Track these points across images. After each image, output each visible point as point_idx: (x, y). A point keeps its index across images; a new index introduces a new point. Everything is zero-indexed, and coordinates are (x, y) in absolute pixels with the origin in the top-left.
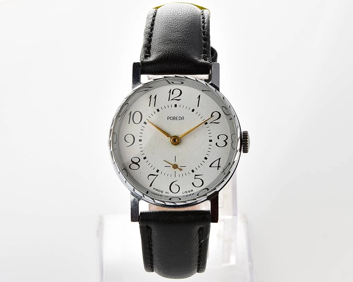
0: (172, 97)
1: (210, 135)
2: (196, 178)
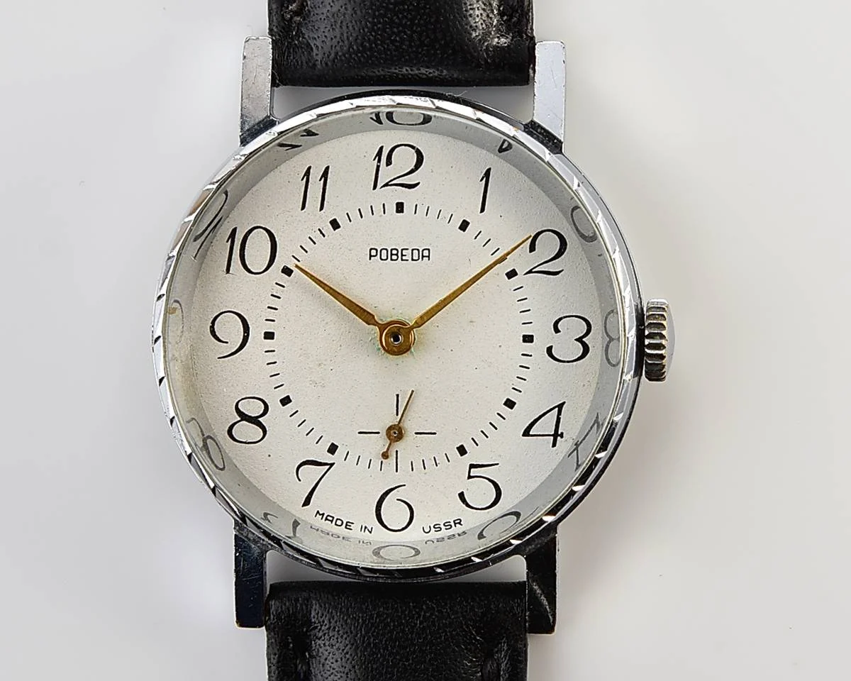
0: (386, 174)
1: (526, 317)
2: (472, 474)
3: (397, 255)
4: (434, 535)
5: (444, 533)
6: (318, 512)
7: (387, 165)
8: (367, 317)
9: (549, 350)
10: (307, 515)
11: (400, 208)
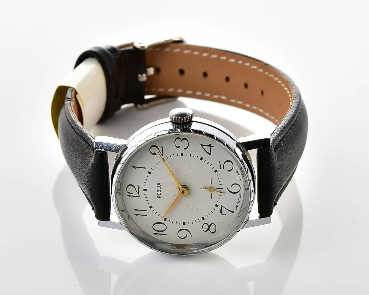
0: (135, 194)
1: (176, 155)
2: (223, 168)
4: (241, 178)
5: (240, 175)
6: (235, 209)
7: (133, 194)
9: (185, 149)
11: (145, 190)
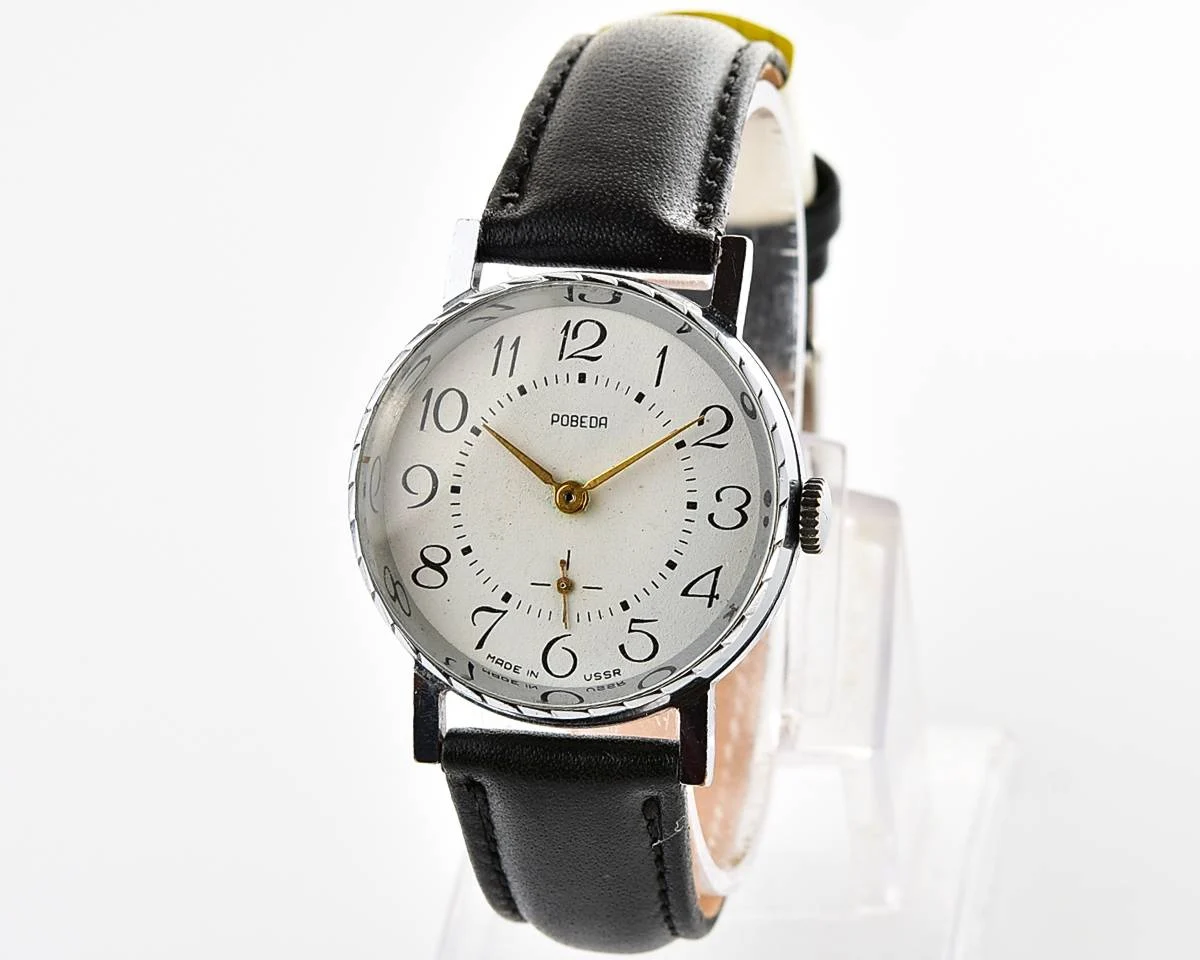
0: (572, 346)
1: (692, 485)
2: (632, 628)
3: (577, 421)
4: (594, 683)
5: (604, 682)
6: (489, 656)
7: (573, 338)
8: (546, 476)
9: (711, 517)
10: (479, 657)
11: (582, 378)
